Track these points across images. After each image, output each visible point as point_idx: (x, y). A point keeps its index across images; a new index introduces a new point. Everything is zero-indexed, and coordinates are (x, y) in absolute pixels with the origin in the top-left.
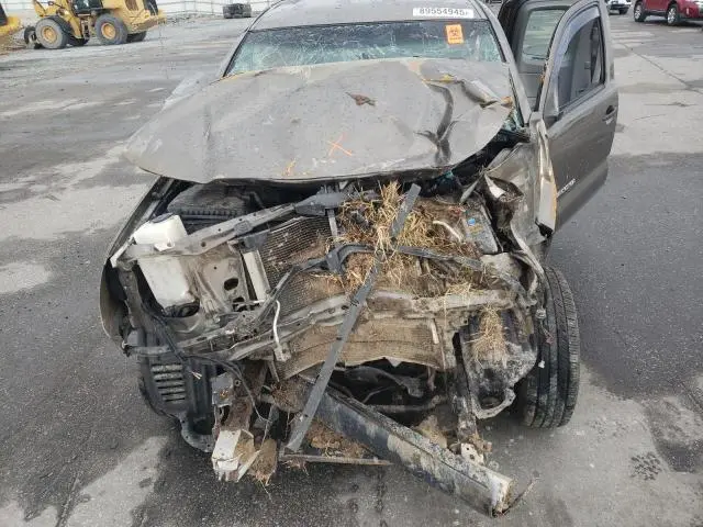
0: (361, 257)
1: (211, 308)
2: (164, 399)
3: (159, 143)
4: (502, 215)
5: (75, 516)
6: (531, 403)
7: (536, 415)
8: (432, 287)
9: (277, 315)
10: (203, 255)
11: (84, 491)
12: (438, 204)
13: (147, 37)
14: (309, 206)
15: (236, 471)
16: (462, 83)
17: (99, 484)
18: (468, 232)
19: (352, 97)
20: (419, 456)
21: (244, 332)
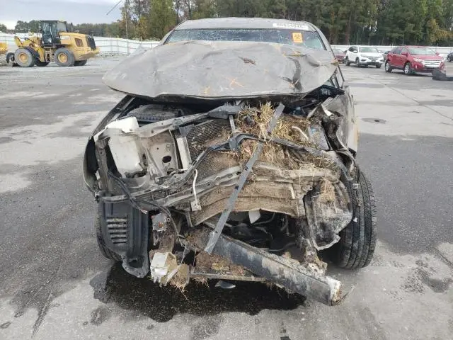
0: (250, 141)
1: (154, 172)
2: (113, 241)
3: (124, 75)
4: (331, 128)
5: (50, 313)
6: (348, 249)
7: (351, 256)
8: (291, 165)
9: (195, 178)
10: (151, 138)
11: (55, 301)
12: (294, 118)
13: (87, 64)
14: (218, 112)
15: (165, 276)
16: (305, 56)
17: (65, 296)
18: (311, 136)
19: (242, 58)
20: (283, 269)
21: (174, 189)
